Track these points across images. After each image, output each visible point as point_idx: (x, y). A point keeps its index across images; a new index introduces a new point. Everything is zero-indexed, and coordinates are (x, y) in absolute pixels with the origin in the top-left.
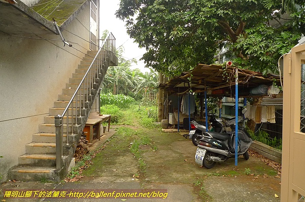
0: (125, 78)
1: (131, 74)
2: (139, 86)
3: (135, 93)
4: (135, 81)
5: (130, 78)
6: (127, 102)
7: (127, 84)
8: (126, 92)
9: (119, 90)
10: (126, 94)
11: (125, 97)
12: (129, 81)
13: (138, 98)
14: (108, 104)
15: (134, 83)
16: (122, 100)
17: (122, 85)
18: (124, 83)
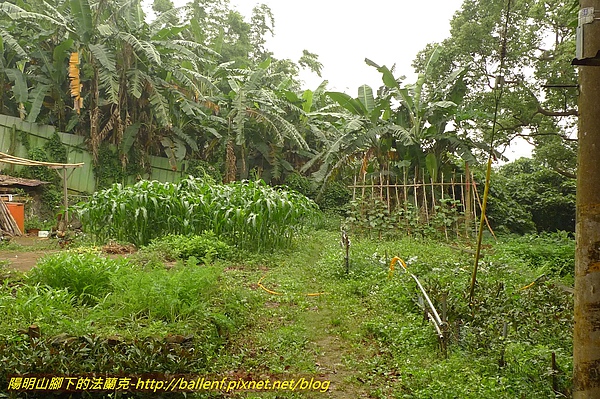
0: (271, 117)
1: (299, 103)
2: (334, 147)
3: (318, 177)
4: (315, 129)
5: (293, 117)
6: (279, 217)
7: (280, 143)
8: (276, 176)
9: (250, 167)
10: (275, 183)
11: (270, 195)
12: (290, 128)
13: (333, 200)
14: (178, 228)
15: (310, 137)
16: (252, 209)
17: (263, 148)
18: (270, 139)
